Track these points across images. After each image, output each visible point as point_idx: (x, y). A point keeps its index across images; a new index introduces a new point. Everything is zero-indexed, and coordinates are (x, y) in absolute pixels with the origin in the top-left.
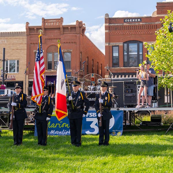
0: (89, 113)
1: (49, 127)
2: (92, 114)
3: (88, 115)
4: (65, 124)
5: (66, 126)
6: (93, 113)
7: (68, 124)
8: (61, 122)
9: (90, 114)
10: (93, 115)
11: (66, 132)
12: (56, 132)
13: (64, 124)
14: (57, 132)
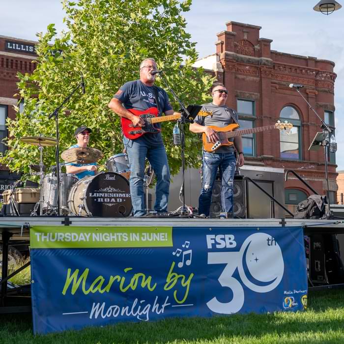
0: (213, 236)
1: (86, 293)
2: (224, 239)
3: (213, 242)
4: (141, 278)
5: (143, 285)
6: (227, 236)
7: (150, 278)
8: (126, 270)
9: (218, 238)
10: (228, 241)
11: (143, 306)
12: (110, 308)
13: (136, 276)
14: (113, 309)
